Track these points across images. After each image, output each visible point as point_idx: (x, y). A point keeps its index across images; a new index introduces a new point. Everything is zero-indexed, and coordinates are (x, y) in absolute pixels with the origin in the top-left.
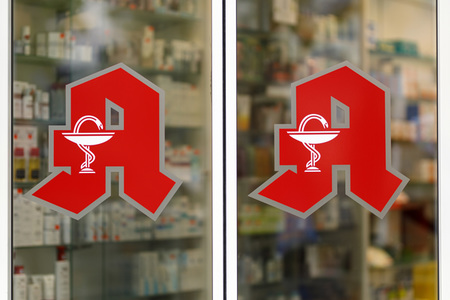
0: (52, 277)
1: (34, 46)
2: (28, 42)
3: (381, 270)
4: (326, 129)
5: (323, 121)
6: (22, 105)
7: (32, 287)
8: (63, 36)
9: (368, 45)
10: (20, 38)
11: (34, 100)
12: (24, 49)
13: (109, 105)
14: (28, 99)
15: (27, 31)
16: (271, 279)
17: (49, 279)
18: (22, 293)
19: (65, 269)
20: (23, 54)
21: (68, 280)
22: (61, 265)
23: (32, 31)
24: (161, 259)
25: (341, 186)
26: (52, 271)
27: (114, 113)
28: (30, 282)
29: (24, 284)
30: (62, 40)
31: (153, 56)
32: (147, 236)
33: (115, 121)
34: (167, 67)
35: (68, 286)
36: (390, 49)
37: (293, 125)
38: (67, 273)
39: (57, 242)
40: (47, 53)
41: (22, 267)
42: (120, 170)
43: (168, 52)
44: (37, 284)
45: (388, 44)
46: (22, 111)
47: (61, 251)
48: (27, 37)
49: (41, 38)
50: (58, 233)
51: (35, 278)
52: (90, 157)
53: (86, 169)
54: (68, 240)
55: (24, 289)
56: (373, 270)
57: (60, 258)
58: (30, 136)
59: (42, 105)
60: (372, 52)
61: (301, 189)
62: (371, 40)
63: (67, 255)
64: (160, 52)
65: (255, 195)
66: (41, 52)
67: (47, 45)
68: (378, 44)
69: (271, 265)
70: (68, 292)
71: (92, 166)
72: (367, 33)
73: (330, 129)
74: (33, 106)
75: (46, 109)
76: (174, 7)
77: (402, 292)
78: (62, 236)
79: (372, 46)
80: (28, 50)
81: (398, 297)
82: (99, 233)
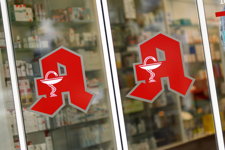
0: (44, 144)
1: (22, 44)
2: (19, 42)
3: (189, 121)
4: (156, 62)
5: (154, 59)
6: (21, 71)
8: (34, 38)
9: (169, 23)
10: (16, 41)
11: (26, 68)
12: (18, 46)
13: (59, 65)
14: (23, 68)
15: (18, 38)
16: (141, 132)
19: (50, 140)
20: (18, 48)
21: (51, 145)
22: (48, 139)
23: (20, 37)
24: (91, 129)
25: (166, 86)
26: (44, 142)
27: (62, 68)
28: (35, 148)
29: (32, 149)
30: (34, 40)
31: (75, 41)
32: (84, 120)
33: (63, 72)
34: (82, 45)
36: (179, 23)
37: (141, 63)
38: (51, 142)
39: (44, 129)
40: (28, 46)
41: (30, 142)
42: (68, 93)
43: (81, 38)
44: (38, 148)
45: (178, 21)
46: (21, 73)
47: (47, 132)
48: (19, 41)
49: (25, 40)
50: (44, 124)
51: (37, 146)
52: (54, 89)
53: (53, 95)
54: (49, 127)
56: (185, 121)
57: (47, 136)
58: (26, 84)
59: (29, 69)
60: (171, 26)
62: (169, 21)
63: (50, 134)
64: (78, 39)
65: (128, 95)
66: (26, 46)
67: (28, 43)
68: (173, 22)
71: (55, 93)
72: (167, 18)
73: (157, 62)
74: (25, 71)
75: (32, 71)
76: (81, 18)
77: (199, 130)
78: (46, 125)
79: (171, 23)
80: (20, 46)
81: (197, 132)
82: (63, 122)
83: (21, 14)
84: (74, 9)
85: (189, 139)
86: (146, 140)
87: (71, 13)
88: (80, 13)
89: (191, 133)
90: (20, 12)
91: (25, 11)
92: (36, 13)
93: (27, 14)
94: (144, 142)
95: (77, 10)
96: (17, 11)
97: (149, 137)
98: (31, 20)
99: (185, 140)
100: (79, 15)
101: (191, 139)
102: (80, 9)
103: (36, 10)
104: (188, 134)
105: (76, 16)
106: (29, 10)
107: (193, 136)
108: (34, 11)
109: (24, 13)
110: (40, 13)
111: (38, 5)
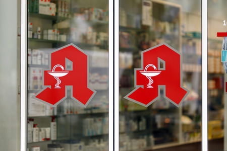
0: (49, 129)
1: (42, 35)
2: (39, 33)
3: (188, 125)
6: (37, 59)
7: (41, 133)
8: (54, 31)
9: (182, 34)
10: (36, 32)
11: (42, 57)
12: (38, 36)
14: (39, 57)
15: (39, 29)
16: (141, 129)
17: (48, 130)
18: (37, 135)
19: (54, 125)
20: (37, 39)
21: (56, 130)
22: (53, 124)
23: (41, 29)
24: (95, 121)
26: (49, 126)
28: (40, 130)
29: (37, 131)
30: (53, 33)
32: (89, 112)
34: (97, 43)
35: (56, 132)
36: (191, 35)
37: (142, 69)
38: (55, 127)
39: (52, 114)
40: (47, 38)
41: (36, 125)
42: (71, 87)
43: (98, 37)
44: (43, 131)
45: (190, 33)
46: (37, 62)
47: (54, 118)
48: (39, 32)
49: (45, 32)
50: (52, 111)
51: (42, 129)
54: (56, 114)
55: (38, 134)
56: (184, 125)
57: (53, 121)
58: (40, 72)
59: (45, 59)
60: (183, 37)
61: (145, 95)
62: (183, 32)
63: (56, 119)
64: (94, 37)
65: (126, 97)
66: (45, 37)
67: (47, 35)
68: (186, 33)
69: (141, 123)
70: (56, 135)
72: (181, 29)
73: (157, 70)
74: (41, 60)
75: (47, 61)
76: (101, 19)
77: (196, 134)
78: (53, 112)
79: (184, 34)
80: (39, 37)
81: (194, 136)
82: (69, 111)
83: (44, 7)
84: (95, 9)
85: (185, 141)
86: (146, 137)
87: (92, 13)
88: (100, 14)
89: (187, 136)
90: (45, 5)
91: (48, 5)
92: (60, 9)
93: (51, 9)
94: (143, 138)
95: (98, 11)
96: (42, 5)
97: (148, 135)
98: (53, 15)
99: (182, 141)
100: (99, 16)
101: (187, 142)
102: (101, 10)
103: (60, 6)
104: (185, 137)
105: (96, 16)
106: (53, 6)
107: (189, 139)
108: (57, 7)
109: (48, 8)
110: (63, 10)
111: (62, 2)
